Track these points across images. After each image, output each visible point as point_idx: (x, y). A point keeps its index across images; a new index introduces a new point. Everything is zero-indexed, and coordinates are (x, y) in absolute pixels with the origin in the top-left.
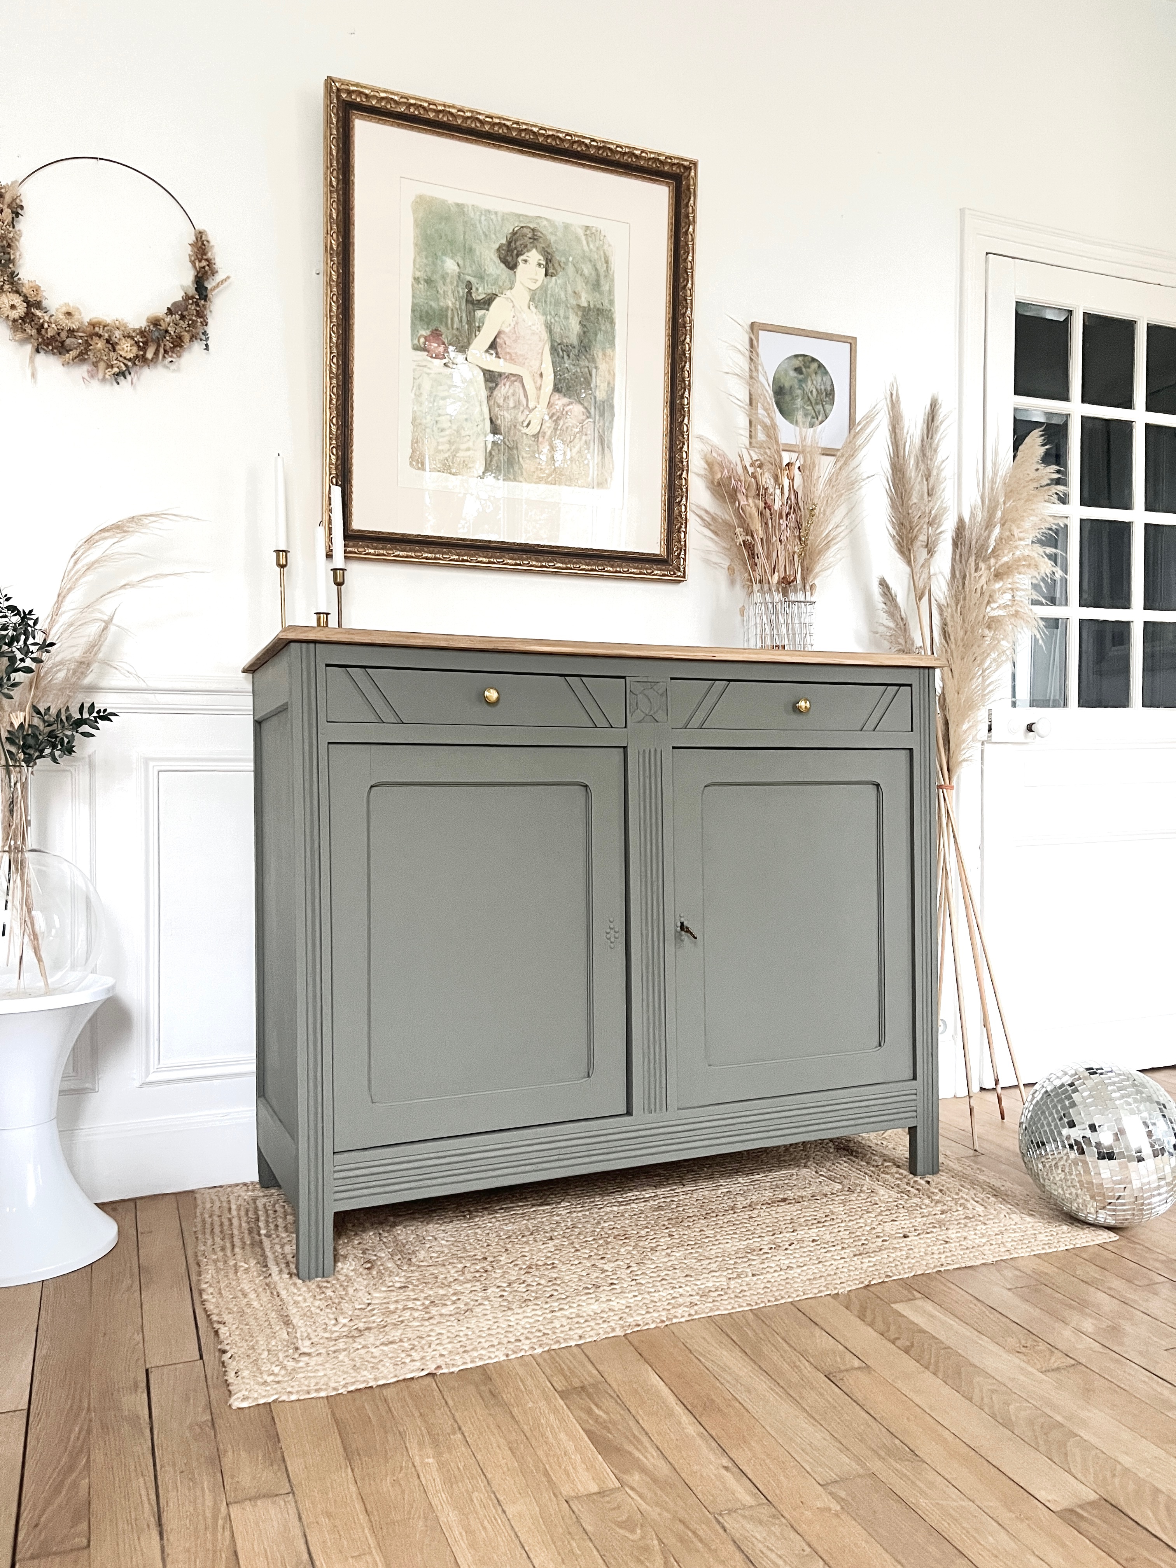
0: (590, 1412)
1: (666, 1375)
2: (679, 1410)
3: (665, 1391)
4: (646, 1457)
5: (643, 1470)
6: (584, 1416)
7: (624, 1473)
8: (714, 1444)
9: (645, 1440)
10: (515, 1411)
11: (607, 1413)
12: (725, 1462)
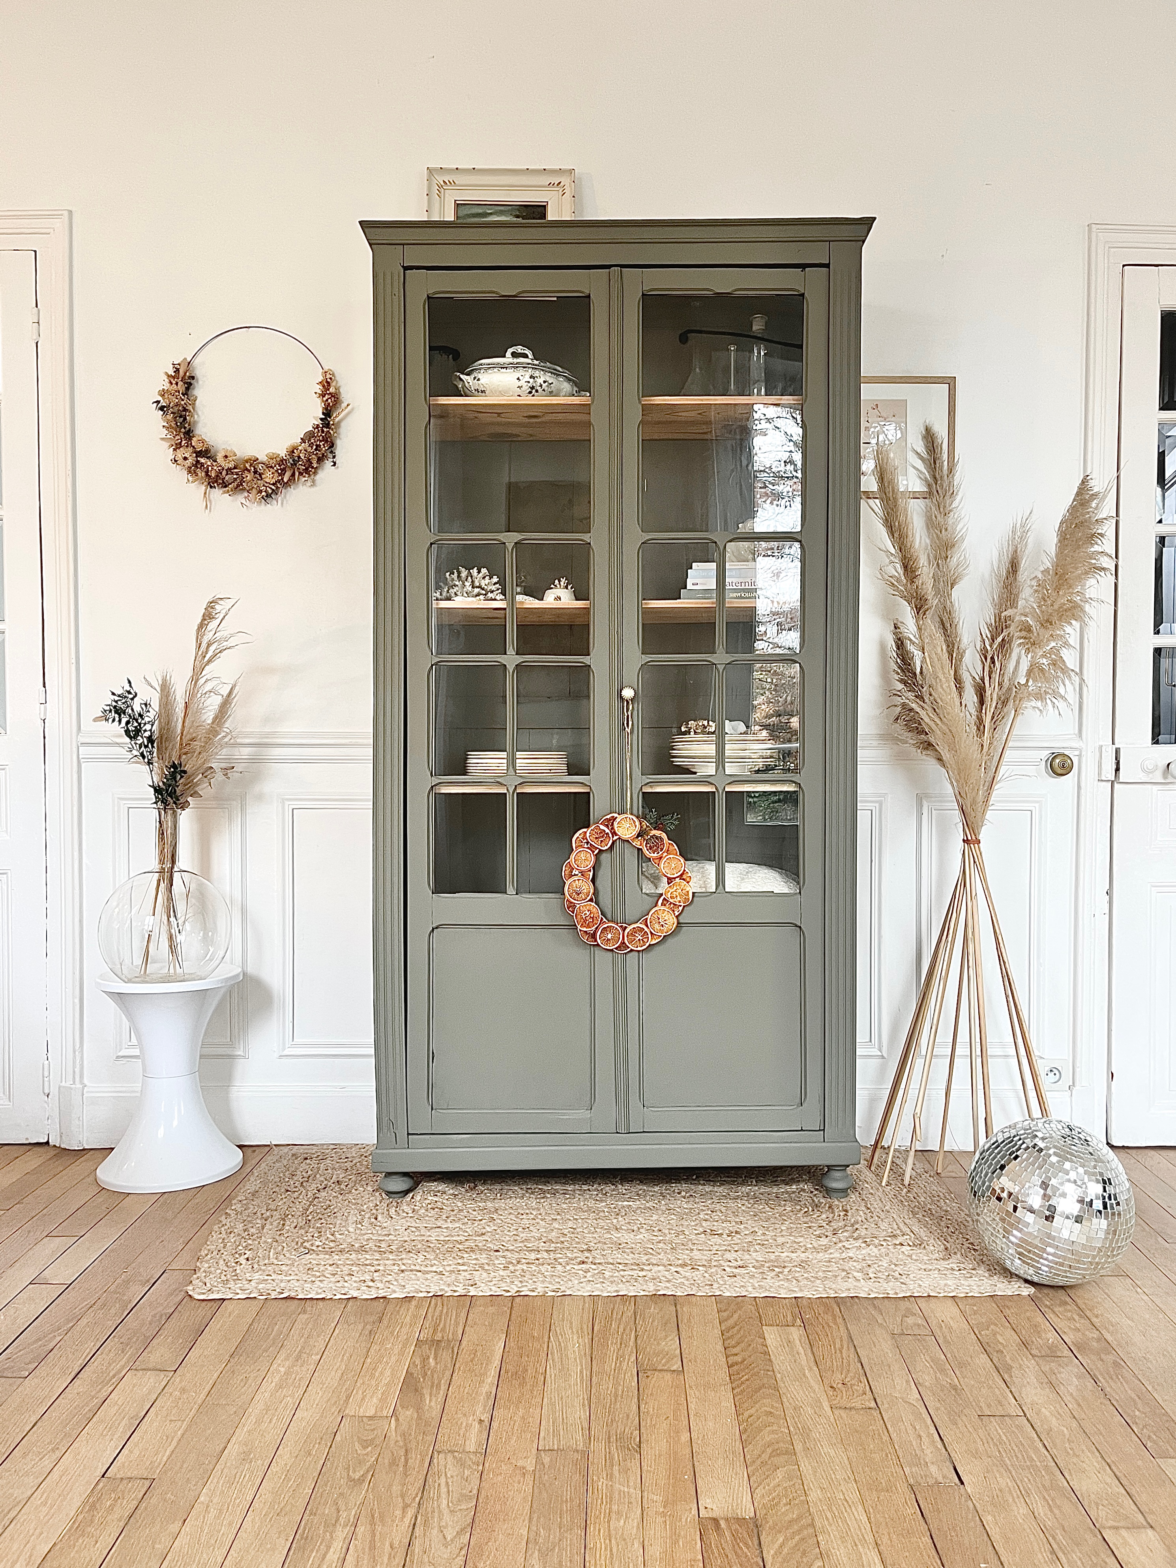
0: (425, 1359)
1: (512, 1344)
2: (493, 1373)
3: (498, 1357)
4: (430, 1401)
5: (419, 1409)
6: (418, 1362)
7: (403, 1408)
8: (491, 1402)
9: (443, 1387)
10: (375, 1347)
11: (437, 1363)
12: (486, 1417)
